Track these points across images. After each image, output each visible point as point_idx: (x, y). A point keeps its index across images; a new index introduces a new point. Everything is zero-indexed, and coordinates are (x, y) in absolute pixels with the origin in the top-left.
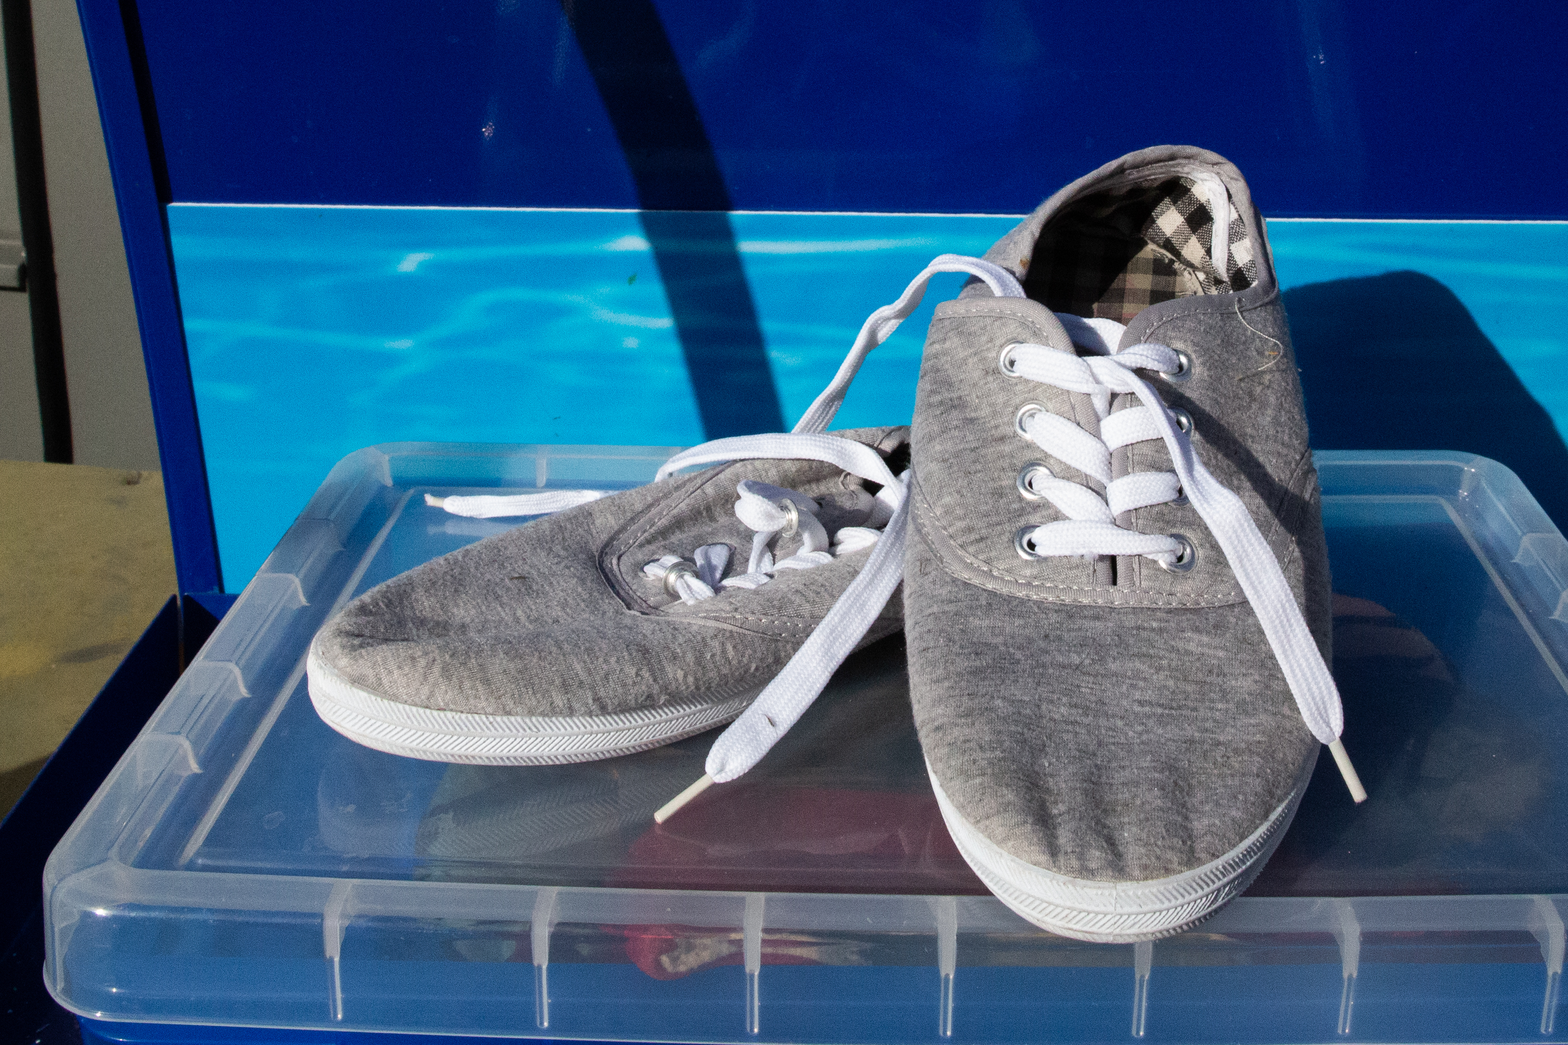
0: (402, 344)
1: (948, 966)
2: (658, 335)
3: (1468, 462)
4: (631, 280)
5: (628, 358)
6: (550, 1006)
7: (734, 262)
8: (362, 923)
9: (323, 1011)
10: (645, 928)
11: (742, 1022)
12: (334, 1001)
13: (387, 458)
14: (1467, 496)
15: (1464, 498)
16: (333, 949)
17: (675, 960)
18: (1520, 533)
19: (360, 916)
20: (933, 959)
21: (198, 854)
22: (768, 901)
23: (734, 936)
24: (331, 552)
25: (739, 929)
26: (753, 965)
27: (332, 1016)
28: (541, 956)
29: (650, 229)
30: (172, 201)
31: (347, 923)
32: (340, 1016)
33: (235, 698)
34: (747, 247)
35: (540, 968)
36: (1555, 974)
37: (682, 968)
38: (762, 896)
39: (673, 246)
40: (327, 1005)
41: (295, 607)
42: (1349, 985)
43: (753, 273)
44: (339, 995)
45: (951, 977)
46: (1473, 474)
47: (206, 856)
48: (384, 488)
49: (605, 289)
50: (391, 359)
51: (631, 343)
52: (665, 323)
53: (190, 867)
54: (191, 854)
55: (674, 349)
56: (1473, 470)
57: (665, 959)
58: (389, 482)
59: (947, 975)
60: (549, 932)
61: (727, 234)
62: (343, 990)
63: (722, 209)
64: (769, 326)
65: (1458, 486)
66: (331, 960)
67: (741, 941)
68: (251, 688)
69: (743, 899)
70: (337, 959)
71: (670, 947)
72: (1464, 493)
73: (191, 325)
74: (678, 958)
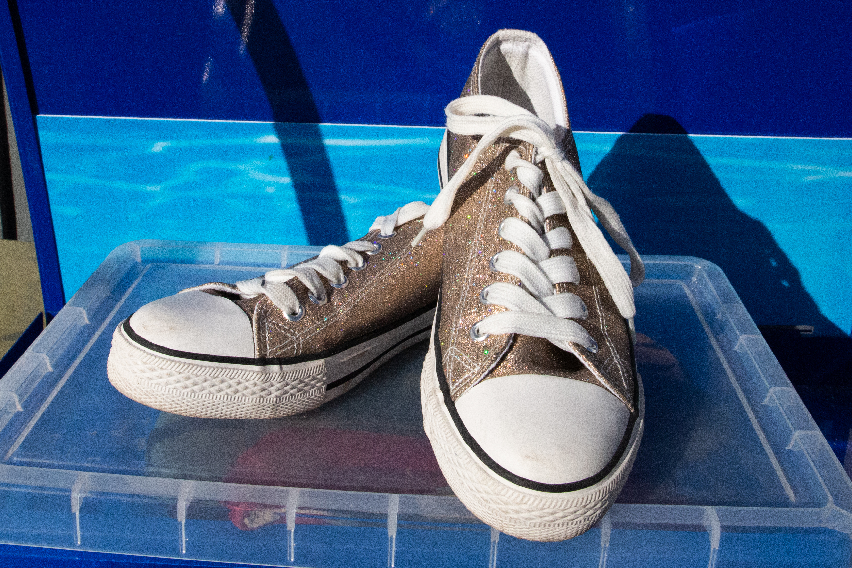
0: (155, 188)
1: (392, 531)
2: (283, 186)
3: (697, 263)
4: (270, 158)
5: (269, 197)
6: (187, 542)
7: (322, 150)
8: (91, 496)
9: (71, 540)
10: (236, 504)
11: (285, 555)
12: (76, 535)
13: (139, 248)
14: (696, 281)
15: (695, 282)
16: (76, 508)
17: (252, 521)
18: (721, 303)
19: (90, 492)
20: (385, 526)
21: (14, 455)
22: (301, 493)
23: (283, 510)
24: (104, 296)
25: (284, 507)
26: (291, 526)
27: (75, 542)
28: (182, 517)
29: (279, 132)
30: (38, 114)
31: (84, 495)
32: (79, 543)
33: (44, 372)
34: (329, 142)
35: (181, 522)
36: (714, 549)
37: (255, 525)
38: (299, 489)
39: (290, 141)
40: (73, 537)
41: (82, 324)
42: (604, 551)
43: (331, 156)
44: (79, 533)
45: (394, 537)
46: (700, 269)
47: (18, 456)
48: (137, 263)
49: (257, 162)
50: (150, 196)
51: (270, 190)
52: (287, 180)
53: (10, 462)
54: (10, 455)
55: (292, 193)
56: (700, 267)
57: (246, 520)
58: (139, 260)
59: (392, 536)
60: (186, 504)
61: (318, 135)
62: (81, 530)
63: (315, 123)
64: (340, 182)
65: (692, 276)
66: (75, 514)
67: (285, 513)
68: (54, 366)
69: (288, 491)
70: (77, 514)
71: (247, 514)
72: (694, 279)
73: (48, 176)
74: (253, 519)
